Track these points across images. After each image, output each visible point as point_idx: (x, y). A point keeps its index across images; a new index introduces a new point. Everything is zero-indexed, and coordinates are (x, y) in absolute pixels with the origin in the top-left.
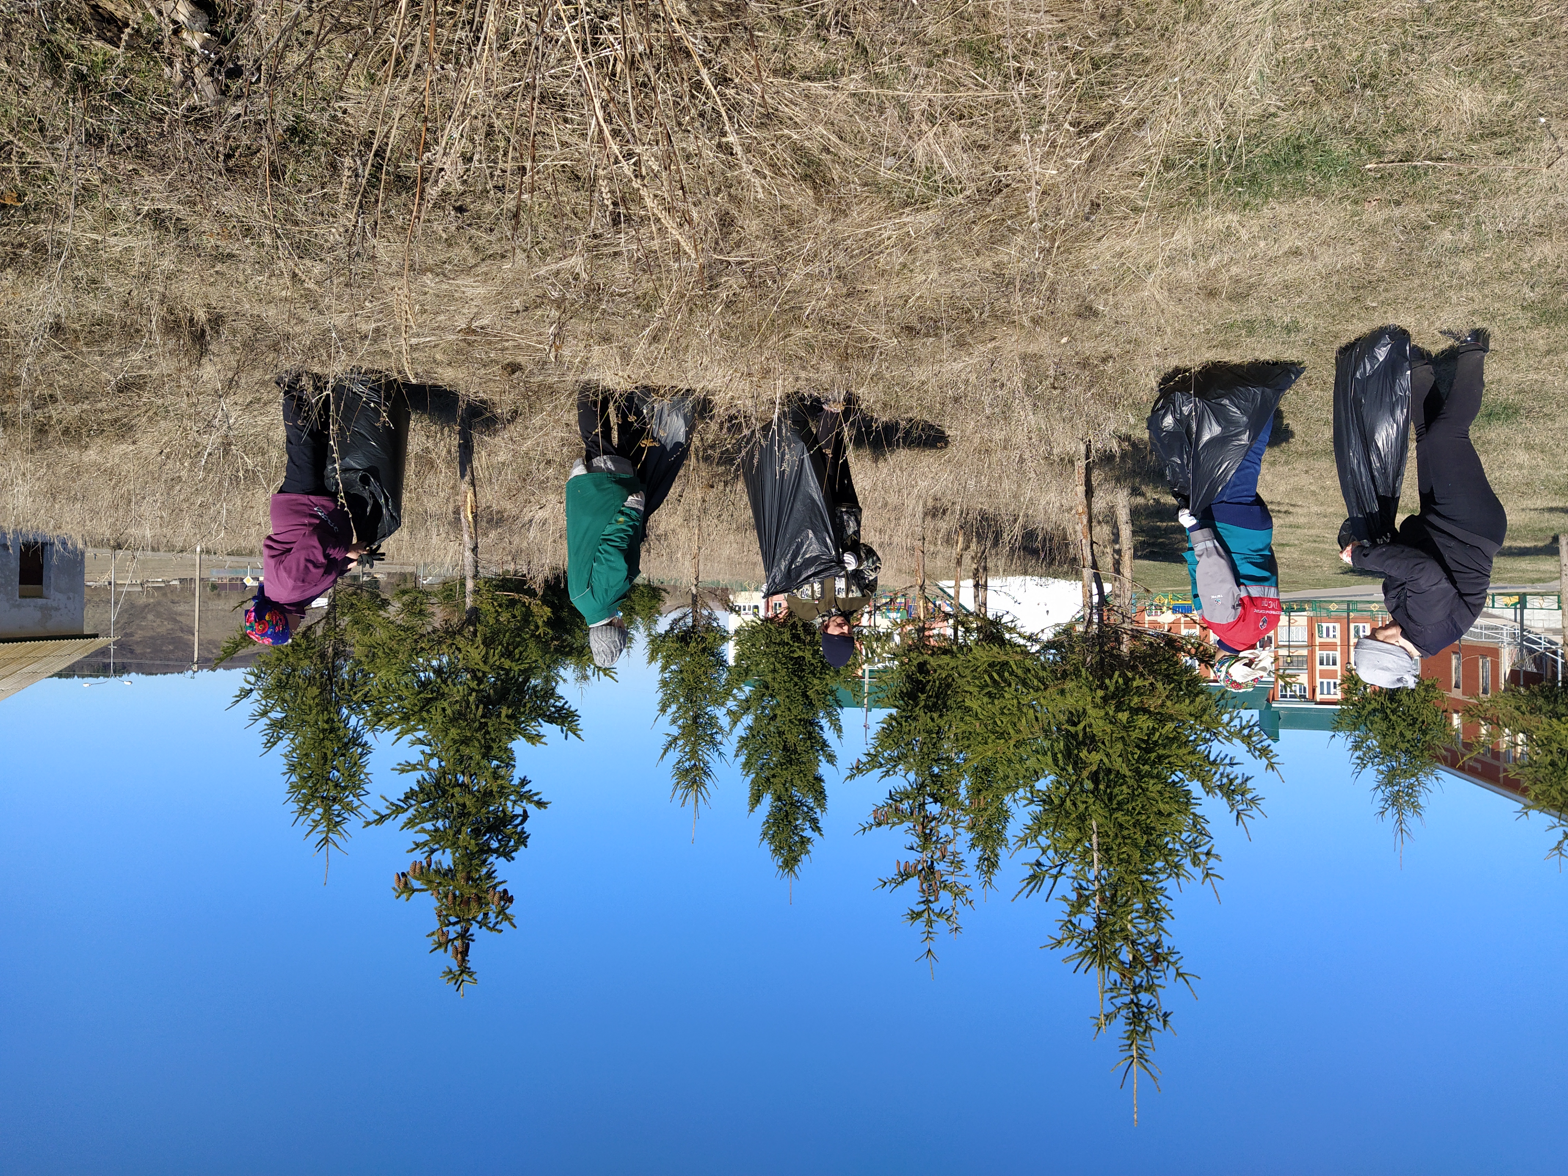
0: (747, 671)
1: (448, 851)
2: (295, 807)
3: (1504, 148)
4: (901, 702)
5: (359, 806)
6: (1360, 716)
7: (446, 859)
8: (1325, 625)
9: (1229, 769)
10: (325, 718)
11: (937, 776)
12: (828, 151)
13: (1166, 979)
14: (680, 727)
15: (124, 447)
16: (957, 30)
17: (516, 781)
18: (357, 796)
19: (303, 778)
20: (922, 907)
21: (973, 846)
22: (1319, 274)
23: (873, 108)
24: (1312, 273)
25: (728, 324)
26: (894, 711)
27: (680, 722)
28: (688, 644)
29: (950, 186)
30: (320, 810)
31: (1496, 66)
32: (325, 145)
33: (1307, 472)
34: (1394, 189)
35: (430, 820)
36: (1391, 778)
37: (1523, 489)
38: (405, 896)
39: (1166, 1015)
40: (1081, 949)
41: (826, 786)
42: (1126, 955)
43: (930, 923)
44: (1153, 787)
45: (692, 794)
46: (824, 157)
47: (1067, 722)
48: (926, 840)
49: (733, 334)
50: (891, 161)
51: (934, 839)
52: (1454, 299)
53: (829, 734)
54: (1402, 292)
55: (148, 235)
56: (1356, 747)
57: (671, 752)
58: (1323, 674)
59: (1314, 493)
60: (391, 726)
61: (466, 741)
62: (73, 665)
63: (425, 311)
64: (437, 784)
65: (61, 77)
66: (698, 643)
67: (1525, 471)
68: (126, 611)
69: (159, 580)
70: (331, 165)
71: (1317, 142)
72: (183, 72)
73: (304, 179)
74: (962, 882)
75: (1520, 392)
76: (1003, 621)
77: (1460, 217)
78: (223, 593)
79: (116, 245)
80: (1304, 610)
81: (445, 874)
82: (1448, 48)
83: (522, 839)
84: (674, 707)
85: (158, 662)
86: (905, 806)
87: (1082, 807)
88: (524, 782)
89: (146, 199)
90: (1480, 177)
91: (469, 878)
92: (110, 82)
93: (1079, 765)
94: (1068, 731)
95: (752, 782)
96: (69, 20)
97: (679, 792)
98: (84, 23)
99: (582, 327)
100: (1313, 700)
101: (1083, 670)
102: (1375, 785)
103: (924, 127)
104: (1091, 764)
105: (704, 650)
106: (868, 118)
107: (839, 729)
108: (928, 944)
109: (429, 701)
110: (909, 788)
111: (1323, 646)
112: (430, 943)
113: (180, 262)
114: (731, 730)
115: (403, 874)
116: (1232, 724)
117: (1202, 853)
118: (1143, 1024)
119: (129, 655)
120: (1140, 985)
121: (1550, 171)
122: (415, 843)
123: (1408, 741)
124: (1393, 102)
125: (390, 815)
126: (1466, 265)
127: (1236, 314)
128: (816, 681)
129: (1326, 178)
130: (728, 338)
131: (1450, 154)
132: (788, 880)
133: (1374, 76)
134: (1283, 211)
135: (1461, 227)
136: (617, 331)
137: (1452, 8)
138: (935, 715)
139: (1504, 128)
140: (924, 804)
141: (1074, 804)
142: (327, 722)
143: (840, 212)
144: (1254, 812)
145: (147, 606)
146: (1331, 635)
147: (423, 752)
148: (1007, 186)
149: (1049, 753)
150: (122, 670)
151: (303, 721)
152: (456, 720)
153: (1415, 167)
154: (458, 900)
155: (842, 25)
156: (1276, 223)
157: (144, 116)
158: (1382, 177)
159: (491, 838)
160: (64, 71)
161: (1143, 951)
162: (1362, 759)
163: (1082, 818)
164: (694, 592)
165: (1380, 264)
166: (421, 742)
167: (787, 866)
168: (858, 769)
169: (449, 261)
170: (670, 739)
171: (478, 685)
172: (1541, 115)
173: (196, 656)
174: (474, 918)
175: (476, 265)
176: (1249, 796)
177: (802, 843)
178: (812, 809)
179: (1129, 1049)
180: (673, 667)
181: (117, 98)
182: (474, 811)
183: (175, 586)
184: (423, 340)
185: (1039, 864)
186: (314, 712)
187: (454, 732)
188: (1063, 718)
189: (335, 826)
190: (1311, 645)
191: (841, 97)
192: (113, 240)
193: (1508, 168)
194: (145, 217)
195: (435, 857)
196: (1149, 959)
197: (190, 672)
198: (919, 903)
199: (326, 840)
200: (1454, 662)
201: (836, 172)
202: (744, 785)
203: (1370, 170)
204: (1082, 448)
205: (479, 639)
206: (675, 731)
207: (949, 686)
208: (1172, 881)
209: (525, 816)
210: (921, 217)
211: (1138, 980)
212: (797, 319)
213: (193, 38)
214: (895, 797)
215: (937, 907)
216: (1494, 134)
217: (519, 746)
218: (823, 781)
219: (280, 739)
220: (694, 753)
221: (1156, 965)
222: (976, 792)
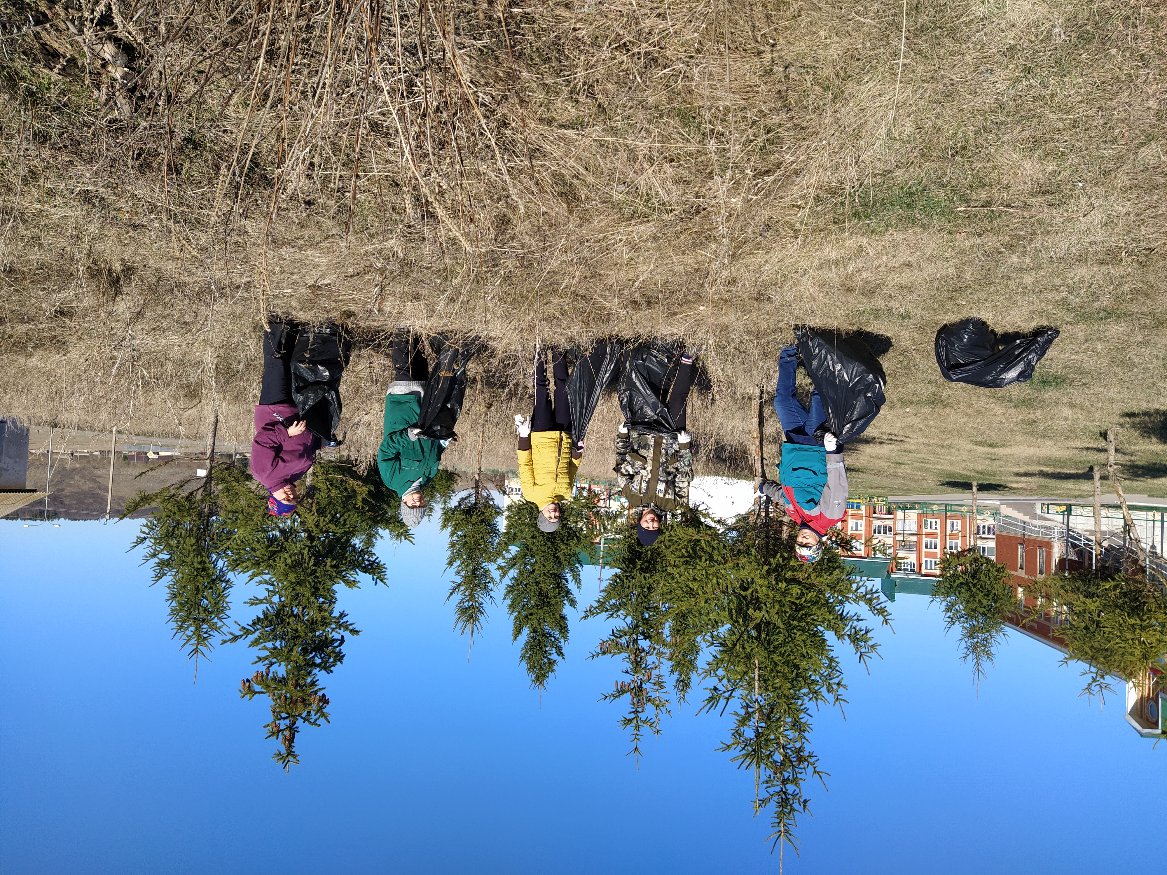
0: (515, 537)
1: (283, 663)
2: (174, 625)
3: (1054, 201)
4: (624, 565)
5: (221, 627)
6: (951, 587)
7: (281, 670)
8: (929, 520)
9: (855, 623)
10: (199, 560)
11: (646, 619)
12: (578, 178)
13: (806, 775)
14: (462, 577)
15: (58, 357)
16: (670, 101)
17: (336, 614)
18: (221, 619)
19: (180, 604)
20: (633, 716)
21: (673, 671)
22: (925, 280)
23: (609, 150)
24: (919, 280)
25: (505, 292)
26: (618, 571)
27: (463, 573)
28: (471, 516)
29: (664, 207)
30: (192, 628)
31: (1048, 147)
32: (211, 151)
33: (916, 415)
34: (976, 226)
35: (270, 641)
36: (972, 633)
37: (1068, 434)
38: (248, 696)
39: (805, 801)
40: (744, 752)
41: (569, 623)
42: (778, 757)
43: (637, 727)
44: (799, 637)
45: (469, 626)
46: (575, 181)
47: (740, 587)
48: (637, 665)
49: (508, 300)
50: (622, 188)
51: (643, 666)
52: (1020, 303)
53: (571, 585)
54: (983, 295)
55: (80, 207)
56: (948, 609)
57: (455, 595)
58: (927, 555)
59: (921, 429)
60: (245, 570)
61: (300, 583)
62: (18, 511)
63: (284, 272)
64: (278, 614)
65: (16, 92)
66: (478, 516)
67: (1069, 422)
68: (59, 472)
69: (84, 451)
70: (216, 166)
71: (923, 191)
72: (107, 95)
73: (196, 175)
74: (664, 697)
75: (1066, 367)
76: (699, 509)
77: (1024, 246)
78: (132, 463)
79: (55, 214)
80: (915, 509)
81: (280, 682)
82: (1016, 132)
83: (339, 657)
84: (459, 562)
85: (81, 512)
86: (623, 641)
87: (748, 650)
88: (343, 615)
89: (78, 182)
90: (1038, 220)
91: (297, 685)
92: (53, 99)
93: (747, 618)
94: (740, 594)
95: (516, 617)
96: (24, 53)
97: (460, 624)
98: (35, 55)
99: (398, 289)
100: (920, 573)
101: (753, 550)
102: (960, 637)
103: (645, 166)
104: (756, 618)
105: (482, 521)
106: (606, 157)
107: (579, 582)
108: (635, 744)
109: (274, 553)
110: (627, 628)
111: (928, 535)
112: (266, 732)
113: (102, 228)
114: (501, 580)
115: (248, 680)
116: (859, 591)
117: (834, 683)
118: (789, 807)
119: (60, 505)
120: (788, 779)
121: (1085, 219)
122: (258, 657)
123: (985, 607)
124: (977, 166)
125: (241, 636)
126: (1028, 279)
127: (867, 304)
128: (563, 547)
129: (930, 216)
130: (505, 302)
131: (1017, 204)
132: (538, 690)
133: (964, 148)
134: (899, 236)
135: (1025, 253)
136: (424, 292)
137: (1018, 105)
138: (647, 575)
139: (1054, 188)
140: (637, 639)
141: (743, 647)
142: (200, 563)
143: (584, 220)
144: (873, 655)
145: (75, 469)
146: (934, 526)
147: (267, 590)
148: (704, 209)
149: (727, 609)
150: (53, 516)
151: (183, 561)
152: (294, 567)
153: (992, 211)
154: (289, 701)
155: (589, 92)
156: (894, 245)
157: (78, 124)
158: (969, 217)
159: (316, 655)
160: (19, 88)
161: (790, 753)
162: (952, 619)
163: (748, 657)
164: (477, 478)
165: (968, 275)
166: (266, 582)
167: (538, 680)
168: (590, 612)
169: (302, 238)
170: (454, 585)
171: (311, 543)
172: (1079, 181)
173: (109, 508)
174: (300, 715)
175: (321, 242)
176: (870, 643)
177: (550, 663)
178: (557, 639)
179: (778, 826)
180: (459, 533)
181: (58, 110)
182: (303, 635)
183: (96, 456)
184: (282, 291)
185: (716, 689)
186: (192, 555)
187: (292, 576)
188: (737, 585)
189: (203, 640)
190: (919, 534)
191: (588, 141)
192: (53, 210)
193: (1057, 215)
194: (77, 195)
195: (273, 669)
196: (794, 759)
197: (104, 519)
198: (631, 713)
199: (196, 650)
200: (1020, 551)
201: (583, 192)
202: (508, 621)
203: (960, 211)
204: (758, 391)
205: (314, 509)
206: (459, 579)
207: (659, 554)
208: (813, 703)
209: (342, 640)
210: (642, 228)
211: (786, 775)
212: (555, 291)
213: (116, 71)
214: (616, 634)
215: (643, 716)
216: (1047, 192)
217: (340, 588)
218: (566, 619)
219: (165, 574)
220: (472, 596)
221: (799, 764)
222: (676, 632)
